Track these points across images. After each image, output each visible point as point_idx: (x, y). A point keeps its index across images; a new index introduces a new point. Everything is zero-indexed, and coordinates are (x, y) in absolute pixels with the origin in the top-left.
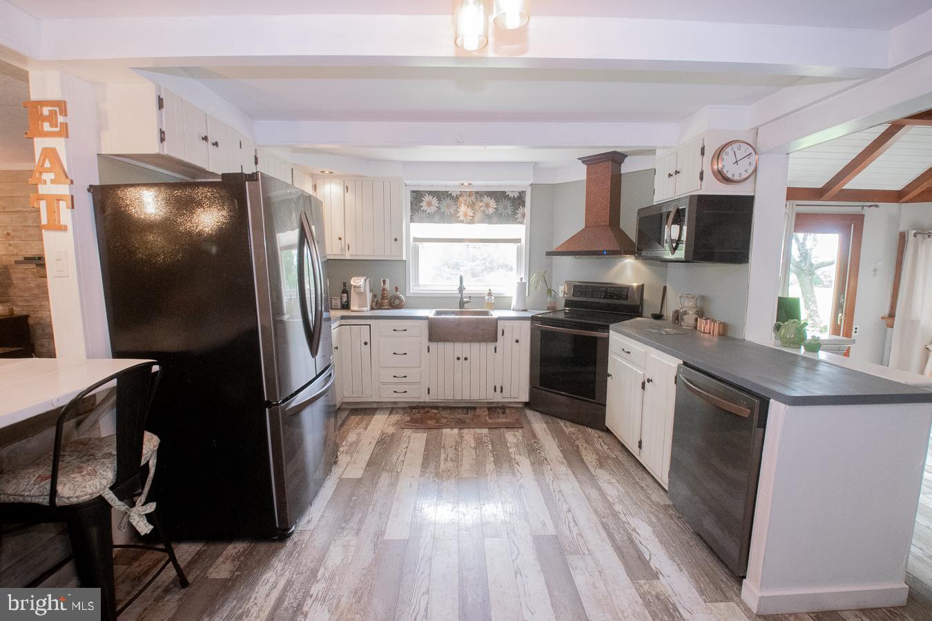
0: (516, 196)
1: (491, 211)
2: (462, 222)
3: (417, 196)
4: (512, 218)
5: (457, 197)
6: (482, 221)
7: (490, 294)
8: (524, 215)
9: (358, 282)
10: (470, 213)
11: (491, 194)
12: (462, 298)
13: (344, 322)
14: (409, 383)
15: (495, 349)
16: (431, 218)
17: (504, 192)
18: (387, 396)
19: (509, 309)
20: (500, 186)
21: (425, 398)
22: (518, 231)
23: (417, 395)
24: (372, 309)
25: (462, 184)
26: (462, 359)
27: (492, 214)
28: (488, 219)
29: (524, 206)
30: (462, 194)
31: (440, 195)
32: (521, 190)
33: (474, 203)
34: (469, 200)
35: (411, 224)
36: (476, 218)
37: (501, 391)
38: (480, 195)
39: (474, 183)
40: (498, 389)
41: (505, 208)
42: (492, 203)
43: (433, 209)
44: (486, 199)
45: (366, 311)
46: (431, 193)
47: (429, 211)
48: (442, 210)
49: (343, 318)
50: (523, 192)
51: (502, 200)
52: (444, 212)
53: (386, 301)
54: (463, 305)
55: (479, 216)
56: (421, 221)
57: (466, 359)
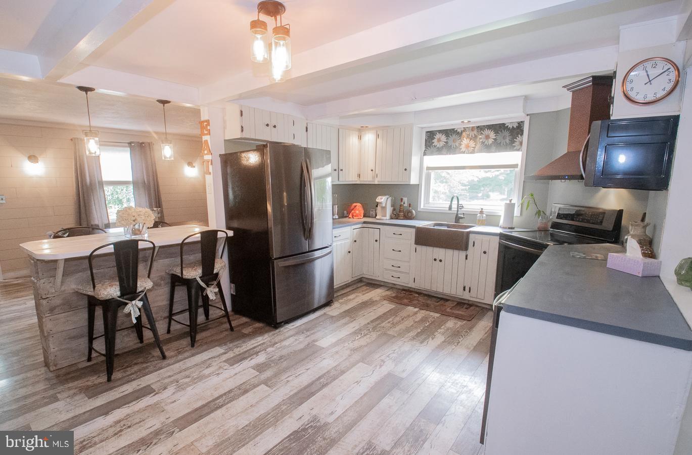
0: (515, 127)
1: (491, 141)
2: (464, 153)
3: (431, 135)
4: (511, 145)
5: (462, 133)
6: (480, 151)
7: (481, 212)
8: (521, 143)
9: (382, 199)
10: (472, 144)
11: (490, 127)
12: (457, 214)
13: (365, 225)
14: (401, 272)
15: (467, 256)
16: (439, 151)
17: (504, 124)
18: (387, 278)
19: (497, 226)
20: (499, 119)
21: (412, 285)
22: (515, 157)
23: (406, 281)
24: (391, 218)
25: (463, 122)
26: (438, 261)
27: (491, 144)
28: (487, 148)
29: (522, 134)
30: (465, 129)
31: (448, 133)
32: (520, 120)
33: (476, 136)
34: (472, 134)
35: (425, 157)
36: (476, 149)
37: (470, 291)
38: (480, 129)
39: (472, 120)
40: (467, 289)
41: (504, 138)
42: (492, 135)
43: (442, 144)
44: (487, 132)
45: (387, 219)
46: (440, 132)
47: (438, 146)
48: (450, 144)
49: (365, 223)
50: (522, 122)
51: (501, 131)
52: (451, 146)
53: (402, 213)
54: (458, 220)
55: (479, 146)
56: (432, 154)
57: (441, 261)
